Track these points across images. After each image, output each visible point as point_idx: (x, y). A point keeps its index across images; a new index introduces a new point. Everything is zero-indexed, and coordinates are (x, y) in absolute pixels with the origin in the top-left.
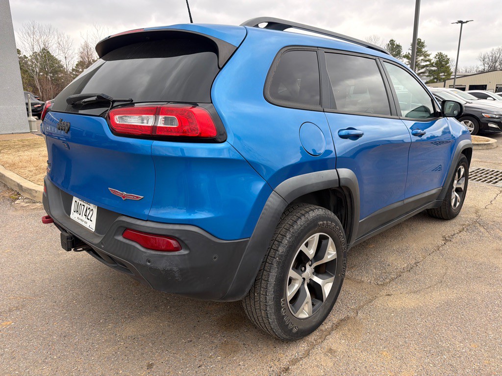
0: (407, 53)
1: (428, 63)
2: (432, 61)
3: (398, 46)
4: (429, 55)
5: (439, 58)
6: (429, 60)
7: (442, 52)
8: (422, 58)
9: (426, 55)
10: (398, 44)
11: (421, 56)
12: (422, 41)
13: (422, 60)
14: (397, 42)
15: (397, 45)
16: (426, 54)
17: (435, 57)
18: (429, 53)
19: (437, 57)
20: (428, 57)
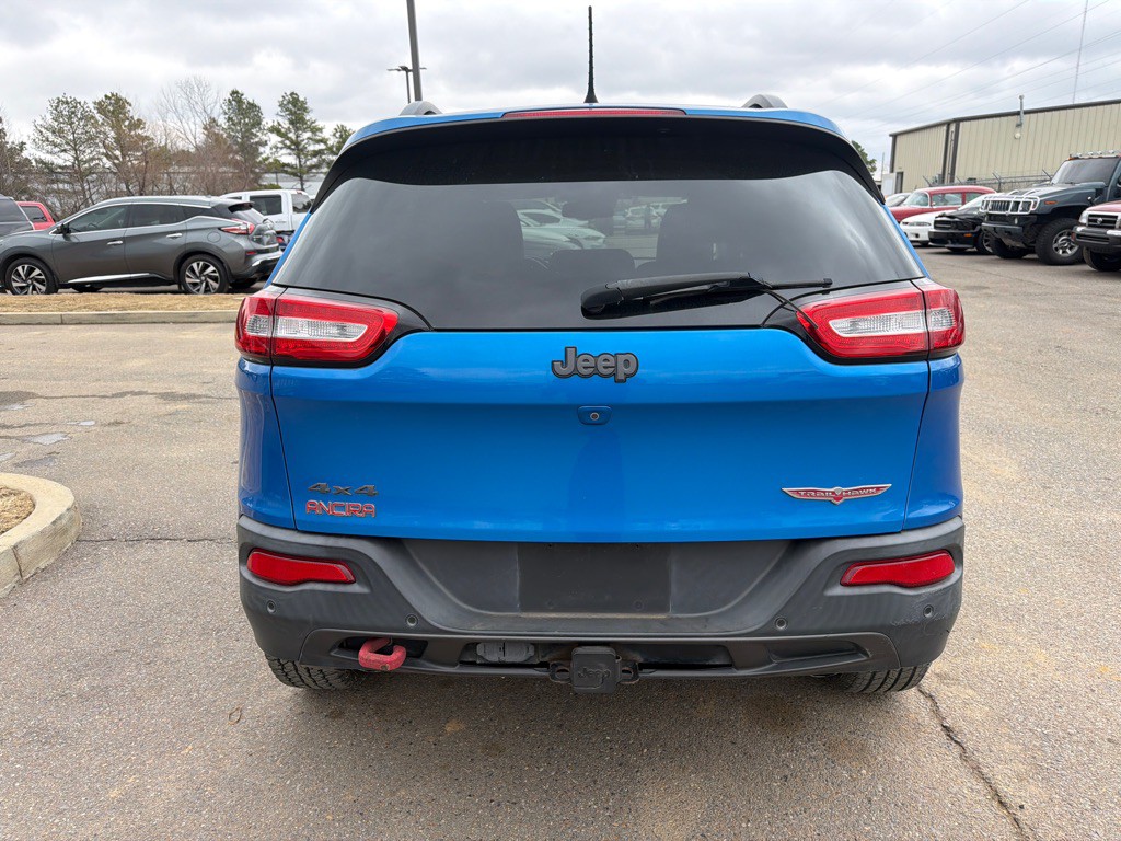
0: (276, 124)
1: (322, 146)
2: (330, 143)
3: (252, 106)
4: (321, 130)
5: (341, 136)
6: (323, 141)
7: (345, 124)
8: (308, 134)
9: (315, 130)
10: (251, 101)
11: (304, 130)
12: (301, 98)
13: (309, 138)
14: (248, 97)
15: (249, 103)
16: (314, 127)
17: (334, 135)
18: (319, 124)
19: (338, 135)
20: (319, 133)
